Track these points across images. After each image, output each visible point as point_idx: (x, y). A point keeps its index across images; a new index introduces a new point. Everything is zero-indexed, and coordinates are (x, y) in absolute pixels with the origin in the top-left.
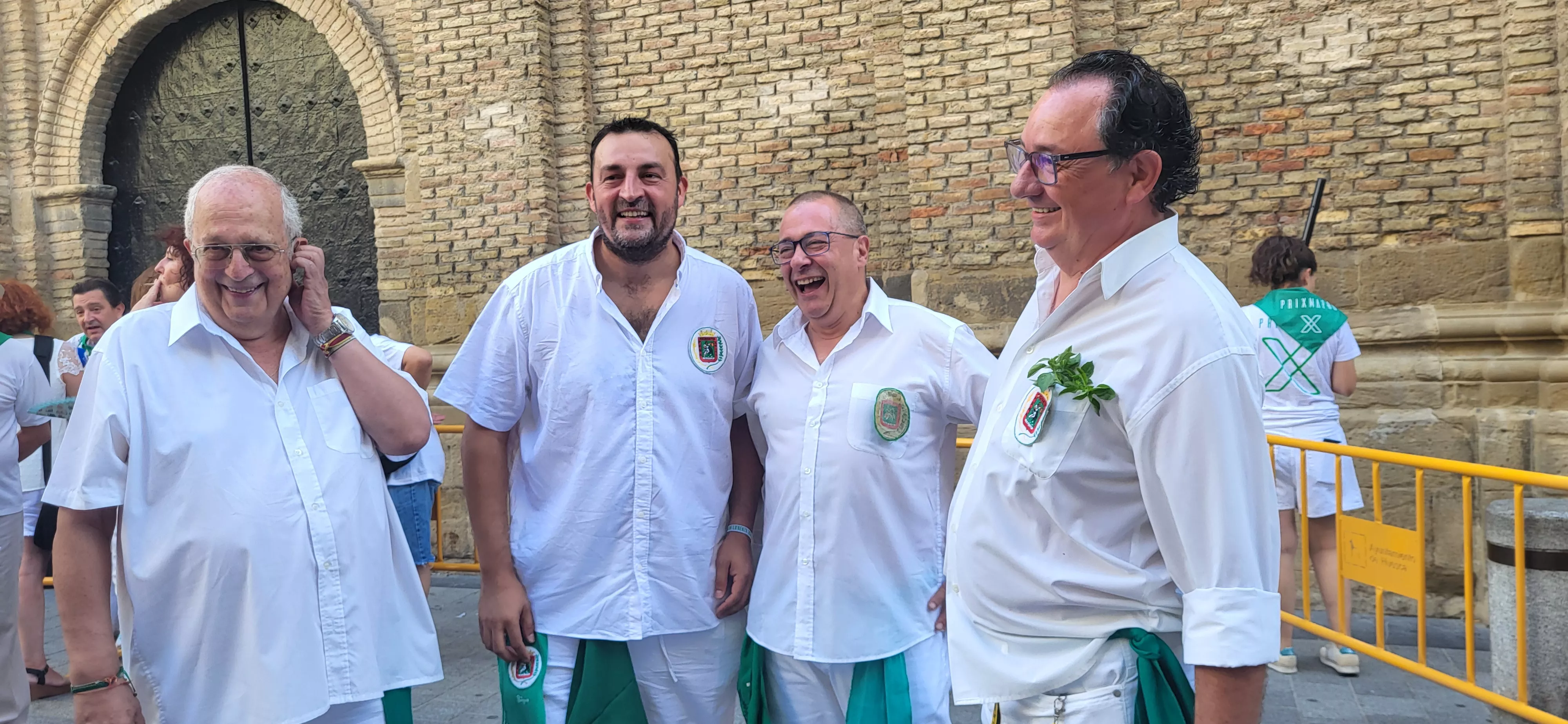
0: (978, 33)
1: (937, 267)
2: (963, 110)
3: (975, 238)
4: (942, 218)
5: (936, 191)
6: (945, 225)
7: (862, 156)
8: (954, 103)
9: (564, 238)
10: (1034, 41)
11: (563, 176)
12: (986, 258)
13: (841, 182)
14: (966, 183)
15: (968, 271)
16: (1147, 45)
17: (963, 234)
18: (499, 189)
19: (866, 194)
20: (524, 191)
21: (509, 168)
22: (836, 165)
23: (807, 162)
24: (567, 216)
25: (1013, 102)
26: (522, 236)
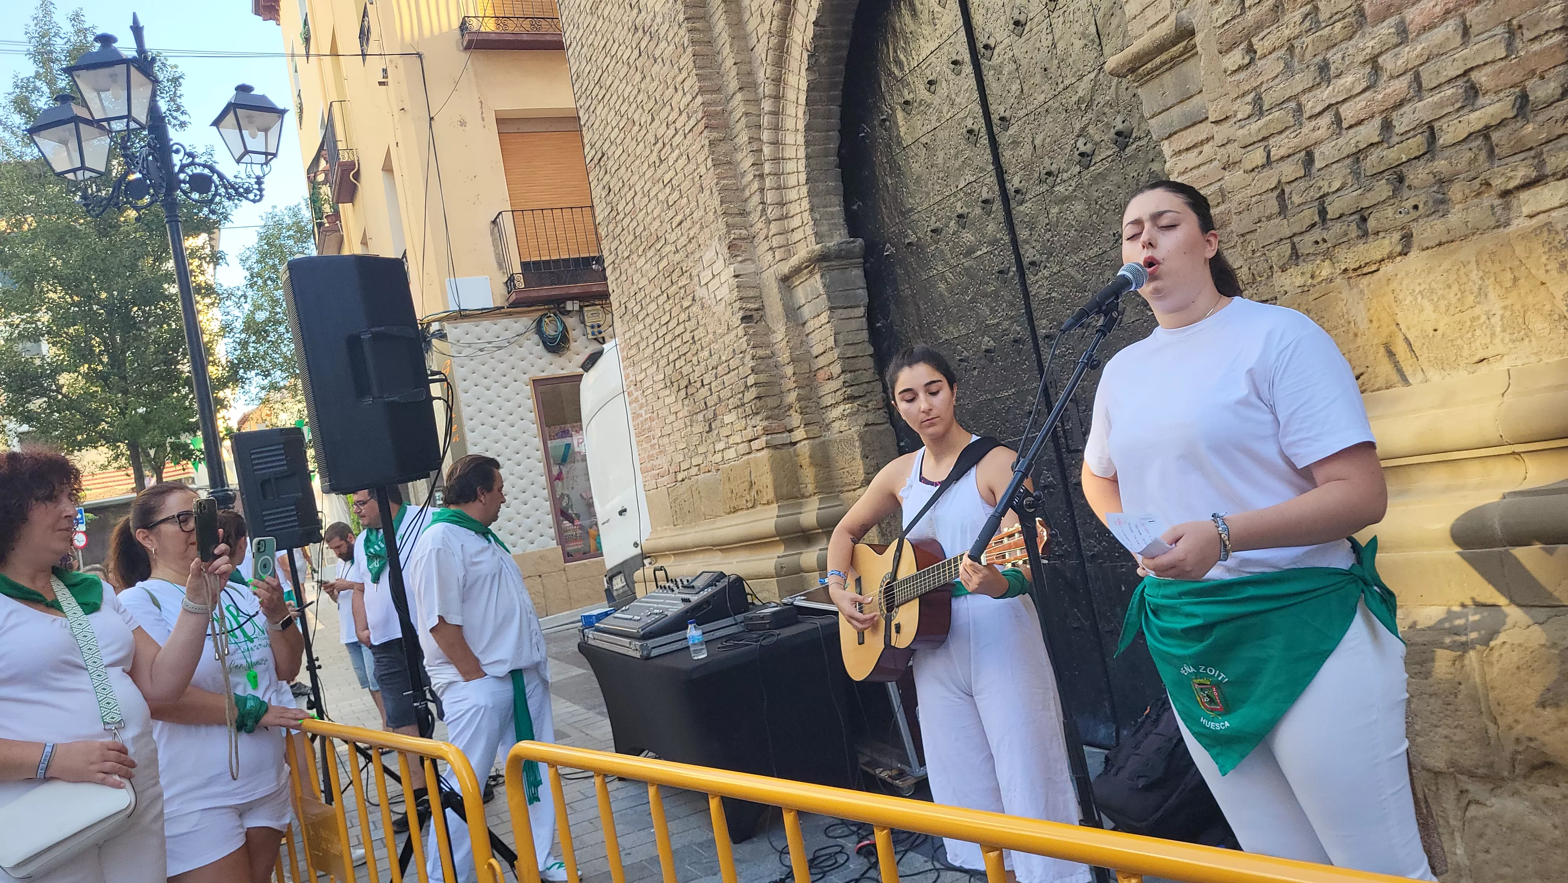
26: (1488, 69)
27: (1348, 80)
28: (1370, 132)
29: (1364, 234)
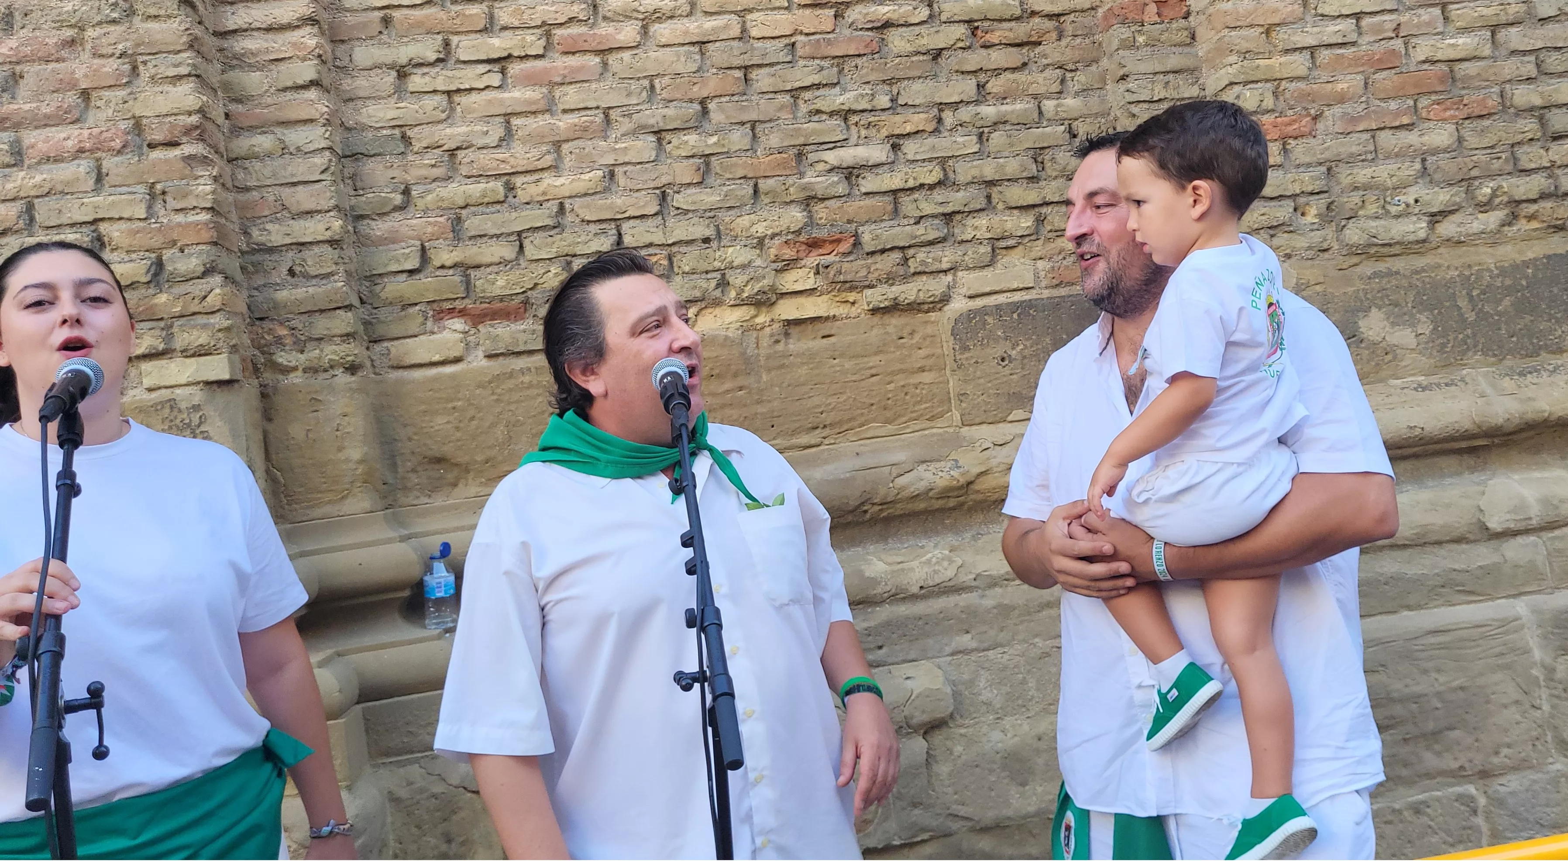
1: (1310, 254)
3: (1389, 183)
4: (1313, 141)
5: (1292, 79)
6: (1321, 157)
7: (1050, 16)
9: (255, 233)
11: (235, 57)
12: (1417, 228)
13: (1009, 75)
14: (1356, 61)
15: (1379, 257)
17: (1363, 174)
18: (24, 89)
19: (1071, 103)
20: (122, 93)
21: (60, 24)
22: (994, 38)
23: (923, 29)
24: (260, 172)
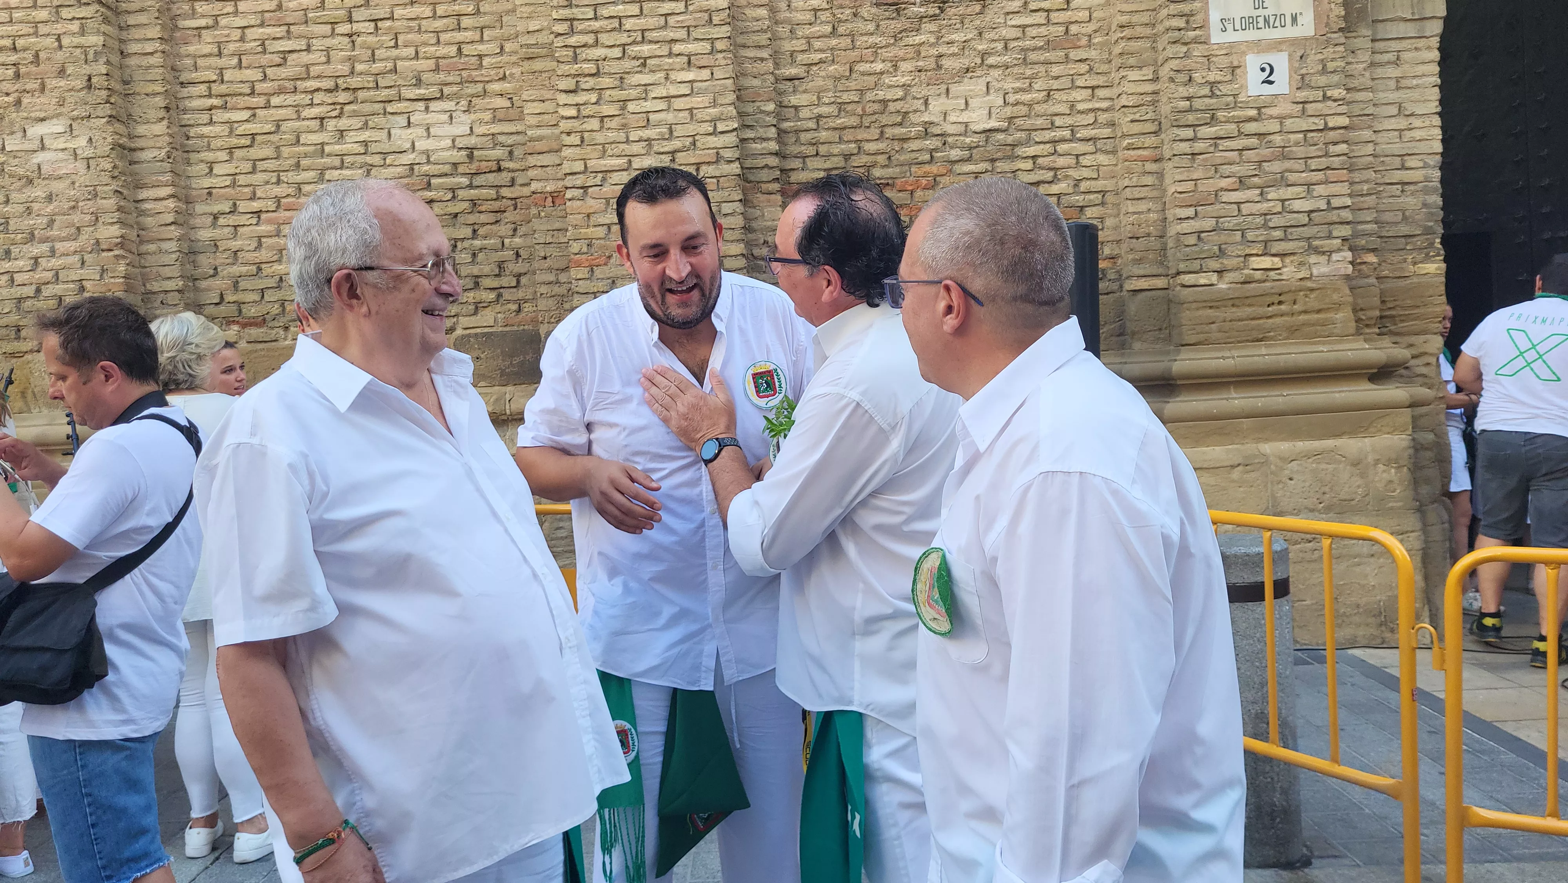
0: (637, 72)
2: (623, 153)
4: (605, 267)
5: (597, 239)
6: (609, 276)
7: (512, 199)
8: (613, 146)
9: (148, 286)
10: (695, 85)
11: (142, 211)
13: (489, 227)
16: (805, 96)
18: (56, 225)
19: (517, 240)
20: (92, 229)
21: (69, 200)
22: (483, 208)
23: (449, 203)
24: (150, 260)
25: (676, 147)
26: (91, 282)
27: (21, 263)
28: (30, 291)
29: (18, 338)
